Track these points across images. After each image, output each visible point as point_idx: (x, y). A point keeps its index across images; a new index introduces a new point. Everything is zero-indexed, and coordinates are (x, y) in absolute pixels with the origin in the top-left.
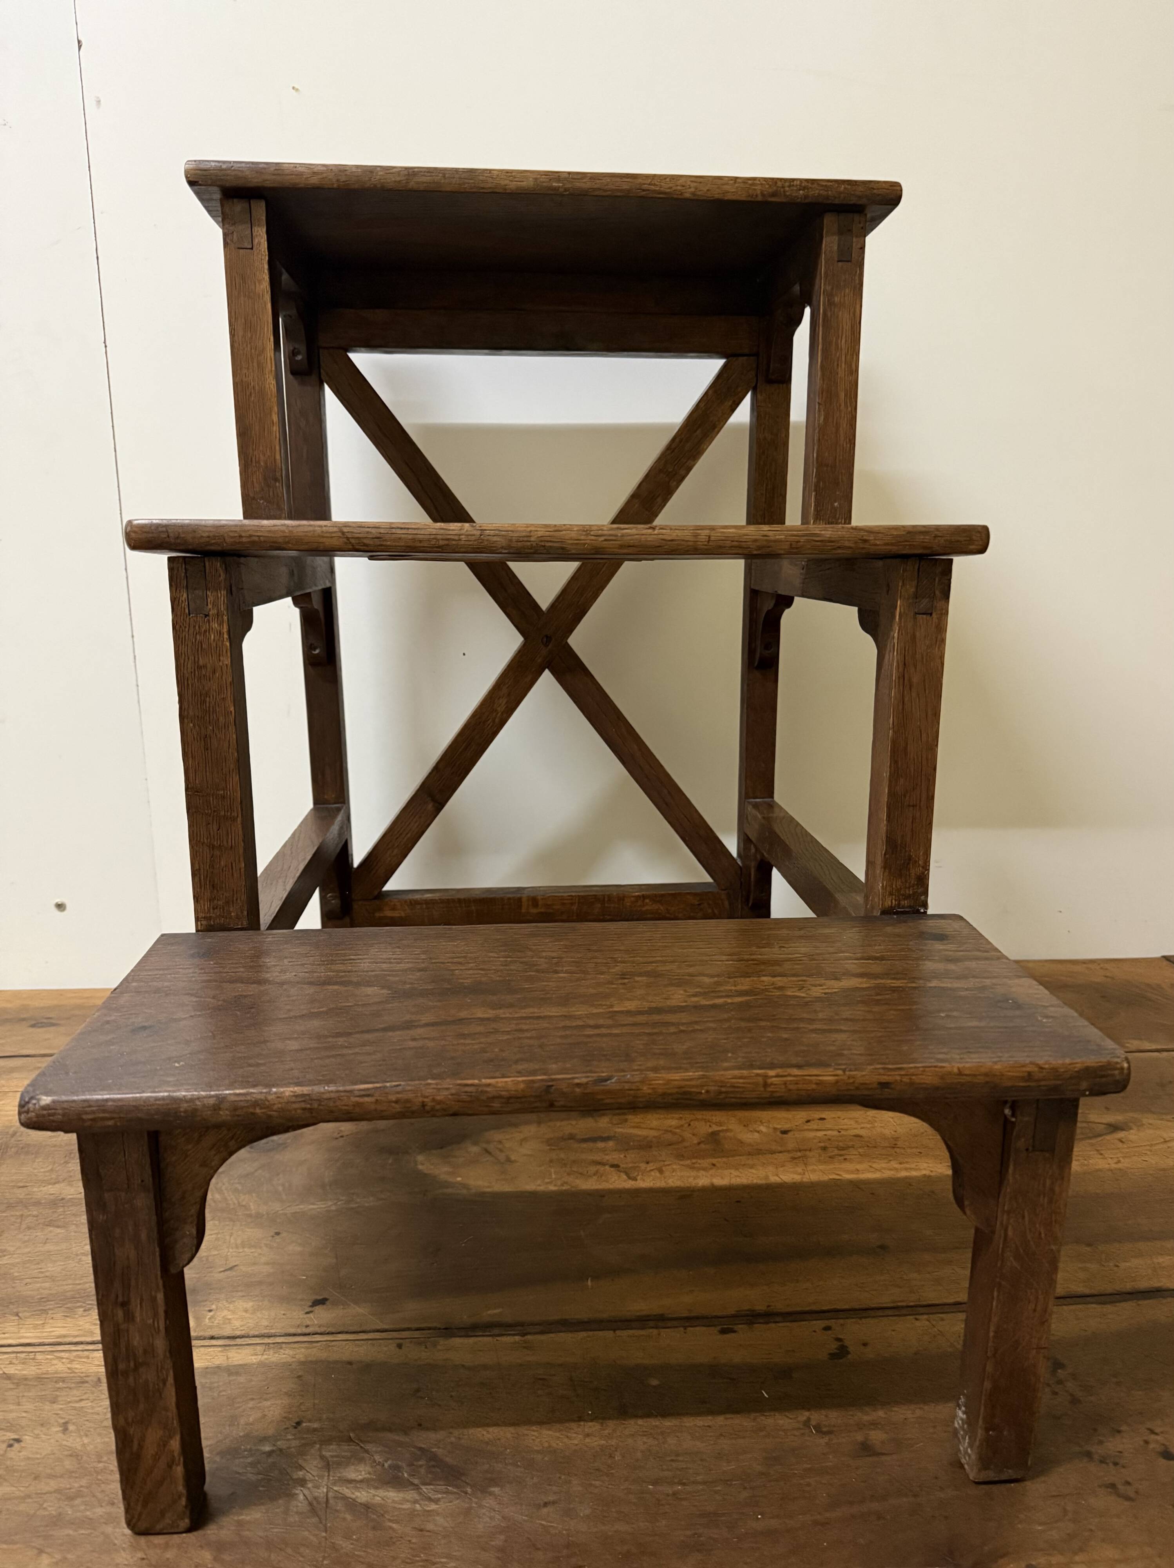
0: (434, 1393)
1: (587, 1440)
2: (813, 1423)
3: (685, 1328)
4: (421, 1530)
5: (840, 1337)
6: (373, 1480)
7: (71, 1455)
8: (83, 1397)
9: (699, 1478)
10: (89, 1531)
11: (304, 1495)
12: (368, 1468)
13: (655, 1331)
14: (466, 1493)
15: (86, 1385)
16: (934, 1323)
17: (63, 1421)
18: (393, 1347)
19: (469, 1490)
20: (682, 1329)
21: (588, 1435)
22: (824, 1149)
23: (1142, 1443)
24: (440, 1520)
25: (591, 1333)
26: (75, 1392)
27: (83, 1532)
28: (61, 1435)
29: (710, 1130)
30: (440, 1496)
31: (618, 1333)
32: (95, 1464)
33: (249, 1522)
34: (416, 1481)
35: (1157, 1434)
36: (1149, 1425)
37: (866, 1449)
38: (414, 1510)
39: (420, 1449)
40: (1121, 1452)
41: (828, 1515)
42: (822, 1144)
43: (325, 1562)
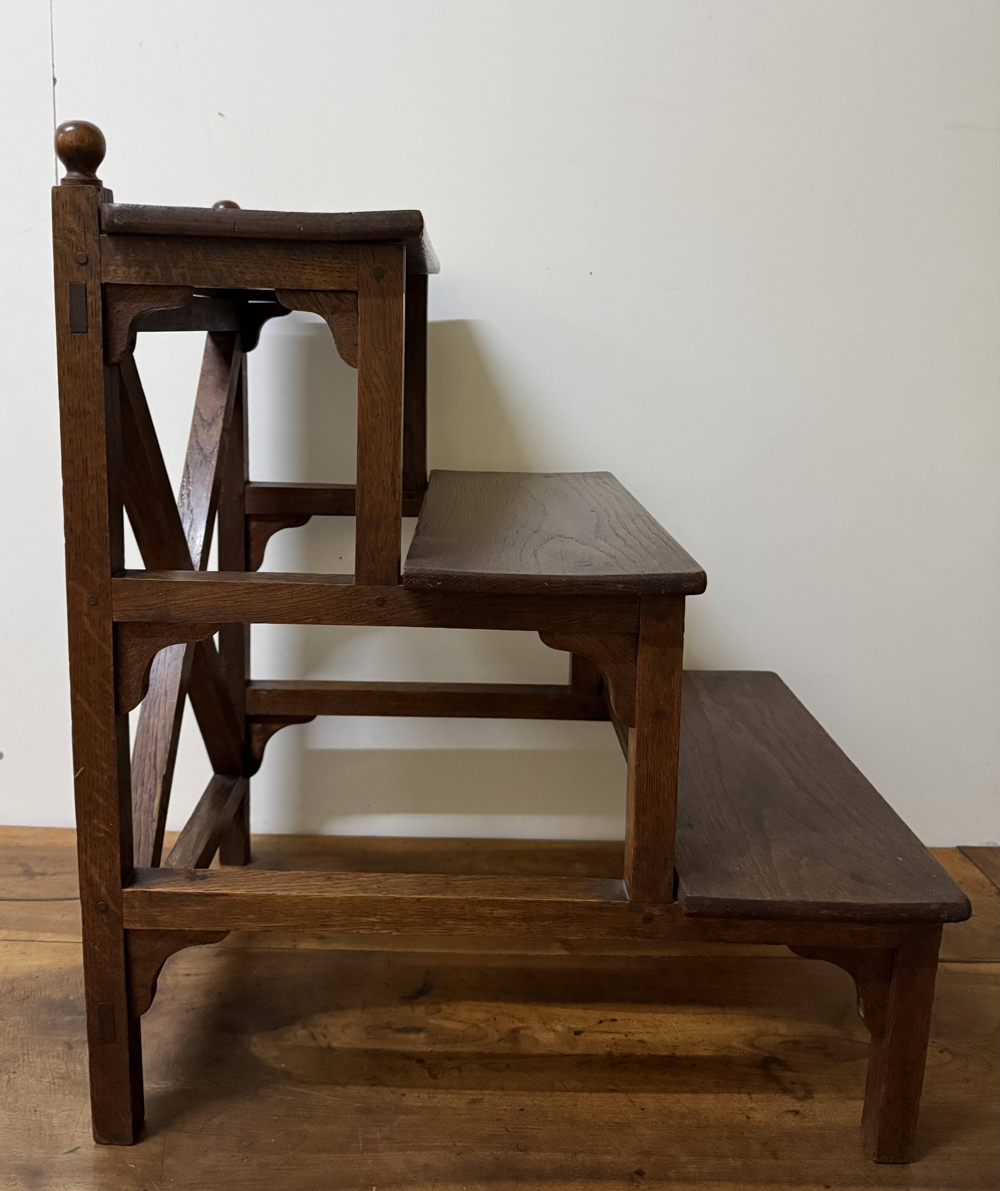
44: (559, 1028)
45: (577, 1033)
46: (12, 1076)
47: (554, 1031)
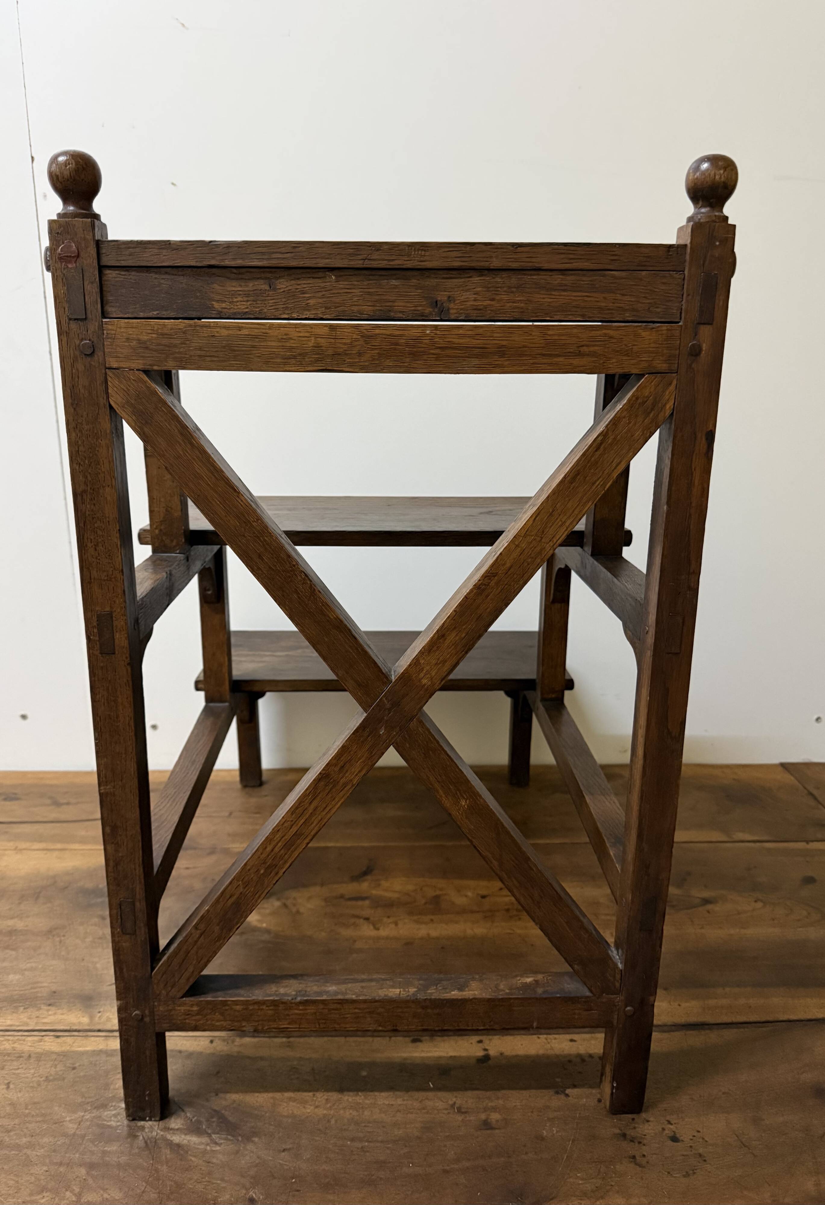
0: (228, 1075)
1: (316, 1110)
2: (457, 1105)
3: (390, 1037)
4: (209, 1162)
5: (487, 1047)
6: (184, 1129)
7: (10, 1104)
8: (20, 1067)
9: (380, 1139)
10: (17, 1153)
11: (143, 1136)
12: (182, 1122)
13: (371, 1039)
14: (238, 1140)
15: (21, 1059)
16: (549, 1041)
17: (6, 1082)
18: (207, 1042)
19: (240, 1139)
20: (388, 1038)
21: (317, 1107)
22: (508, 910)
23: (661, 1129)
24: (220, 1156)
25: (330, 1038)
26: (15, 1063)
27: (13, 1152)
28: (5, 1091)
29: (435, 894)
30: (222, 1141)
31: (348, 1039)
32: (24, 1110)
33: (109, 1152)
34: (209, 1131)
35: (672, 1124)
36: (668, 1118)
37: (487, 1125)
38: (206, 1150)
39: (215, 1111)
40: (645, 1135)
41: (452, 1166)
42: (506, 907)
43: (150, 1179)
44: (470, 894)
45: (483, 897)
46: (63, 938)
47: (466, 896)
